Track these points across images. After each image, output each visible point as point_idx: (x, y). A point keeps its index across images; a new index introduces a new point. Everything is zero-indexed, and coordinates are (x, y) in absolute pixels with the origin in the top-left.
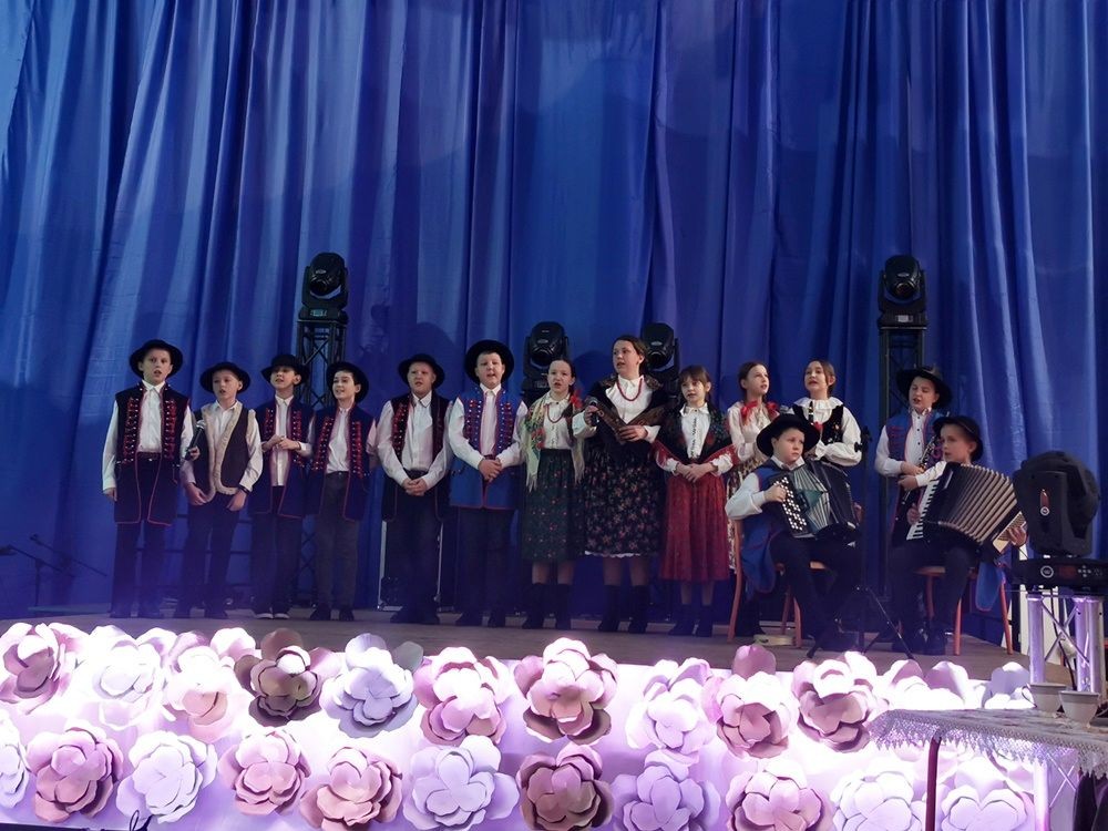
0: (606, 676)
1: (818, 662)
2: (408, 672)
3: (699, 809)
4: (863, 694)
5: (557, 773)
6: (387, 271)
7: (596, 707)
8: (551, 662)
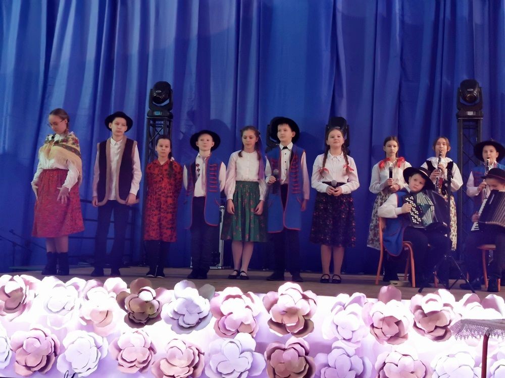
0: (311, 302)
1: (424, 294)
2: (207, 300)
3: (360, 371)
4: (448, 311)
5: (286, 352)
6: (193, 92)
7: (306, 318)
8: (282, 294)
